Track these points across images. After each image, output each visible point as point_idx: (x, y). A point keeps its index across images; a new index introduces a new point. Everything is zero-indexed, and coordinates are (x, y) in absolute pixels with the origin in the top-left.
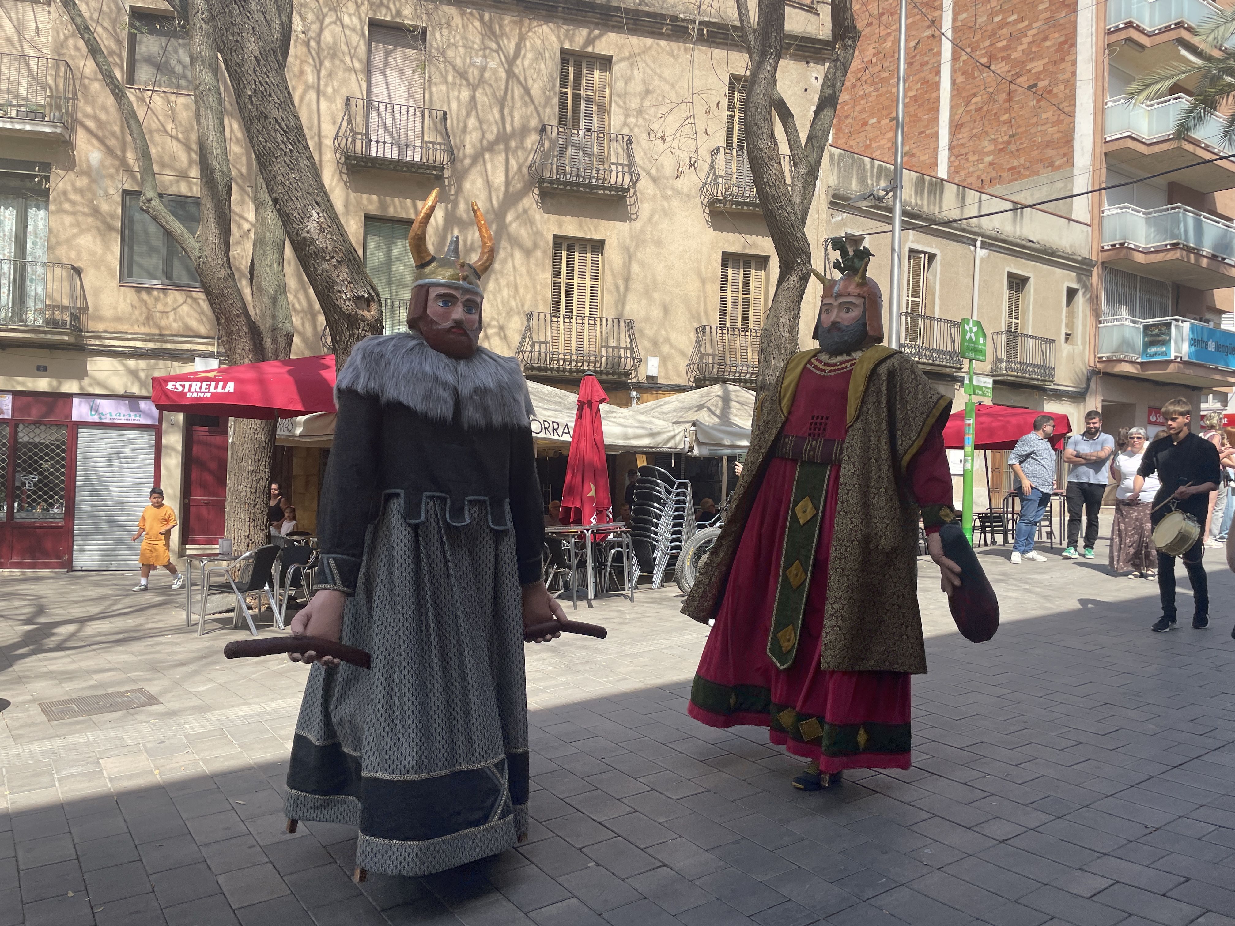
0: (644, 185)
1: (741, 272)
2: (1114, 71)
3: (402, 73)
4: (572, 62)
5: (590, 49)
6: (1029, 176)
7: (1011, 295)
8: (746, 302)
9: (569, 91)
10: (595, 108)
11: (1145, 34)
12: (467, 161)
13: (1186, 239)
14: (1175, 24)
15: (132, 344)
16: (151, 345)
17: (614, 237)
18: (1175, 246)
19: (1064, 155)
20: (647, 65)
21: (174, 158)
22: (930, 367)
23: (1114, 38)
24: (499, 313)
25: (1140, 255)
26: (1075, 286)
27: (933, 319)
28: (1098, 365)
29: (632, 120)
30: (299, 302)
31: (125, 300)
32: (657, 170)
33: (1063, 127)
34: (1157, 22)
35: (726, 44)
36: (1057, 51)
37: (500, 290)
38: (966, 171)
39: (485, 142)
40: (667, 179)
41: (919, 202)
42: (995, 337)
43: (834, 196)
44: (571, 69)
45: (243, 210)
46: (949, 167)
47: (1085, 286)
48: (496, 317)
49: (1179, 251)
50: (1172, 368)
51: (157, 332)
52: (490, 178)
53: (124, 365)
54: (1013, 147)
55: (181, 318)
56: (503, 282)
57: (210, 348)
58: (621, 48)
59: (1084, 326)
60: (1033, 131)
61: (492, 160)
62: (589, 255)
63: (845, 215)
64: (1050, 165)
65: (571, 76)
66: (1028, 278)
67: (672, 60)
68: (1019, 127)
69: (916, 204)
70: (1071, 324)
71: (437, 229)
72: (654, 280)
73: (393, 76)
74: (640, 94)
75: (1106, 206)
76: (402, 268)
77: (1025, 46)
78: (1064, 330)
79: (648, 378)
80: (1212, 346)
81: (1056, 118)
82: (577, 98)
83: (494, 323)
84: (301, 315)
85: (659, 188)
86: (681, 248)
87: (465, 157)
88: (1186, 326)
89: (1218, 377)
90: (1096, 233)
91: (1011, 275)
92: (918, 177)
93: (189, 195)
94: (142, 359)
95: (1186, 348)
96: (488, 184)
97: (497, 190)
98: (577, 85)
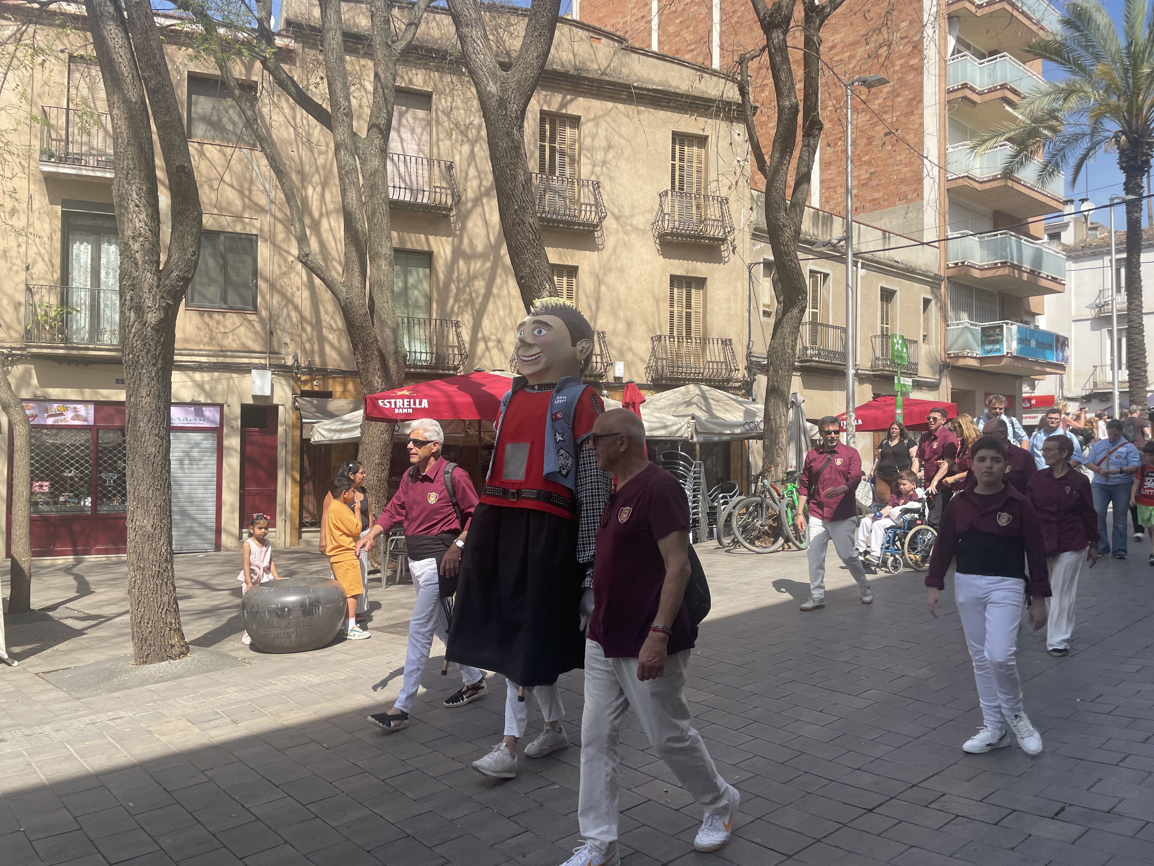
0: (609, 223)
1: (684, 290)
2: (953, 122)
3: (413, 132)
4: (548, 121)
5: (564, 111)
6: (888, 207)
7: (882, 305)
8: (688, 315)
9: (547, 145)
10: (567, 159)
11: (977, 93)
12: (470, 205)
13: (1012, 259)
14: (1001, 86)
15: (198, 359)
16: (213, 360)
17: (586, 263)
18: (1004, 264)
19: (915, 190)
20: (608, 124)
21: (229, 204)
22: (829, 366)
23: (953, 96)
24: (497, 329)
25: (977, 271)
26: (929, 297)
27: (828, 326)
28: (948, 360)
29: (598, 169)
30: (336, 322)
31: (190, 321)
32: (619, 211)
33: (914, 168)
34: (986, 84)
35: (669, 107)
36: (907, 106)
37: (498, 309)
38: (835, 201)
39: (483, 189)
40: (627, 218)
41: (816, 233)
42: (873, 339)
43: (756, 229)
44: (547, 127)
45: (288, 246)
46: (821, 197)
47: (936, 297)
48: (494, 332)
49: (1007, 268)
50: (1005, 361)
51: (219, 349)
52: (487, 216)
53: (190, 377)
54: (874, 183)
55: (239, 338)
56: (499, 304)
57: (263, 361)
58: (588, 110)
59: (937, 329)
60: (889, 169)
61: (488, 202)
62: (565, 279)
63: (763, 244)
64: (904, 198)
65: (548, 134)
66: (894, 292)
67: (627, 119)
68: (878, 166)
69: (814, 234)
70: (926, 328)
71: (446, 259)
72: (618, 299)
73: (406, 134)
74: (604, 149)
75: (949, 233)
76: (416, 292)
77: (881, 101)
78: (922, 333)
79: (616, 378)
80: (1033, 343)
81: (907, 160)
82: (553, 150)
83: (493, 337)
84: (337, 333)
85: (620, 224)
86: (638, 272)
87: (467, 201)
88: (1015, 328)
89: (1038, 368)
90: (943, 254)
91: (883, 289)
92: (814, 213)
93: (243, 232)
94: (205, 371)
95: (1014, 345)
96: (486, 223)
97: (494, 228)
98: (553, 140)
